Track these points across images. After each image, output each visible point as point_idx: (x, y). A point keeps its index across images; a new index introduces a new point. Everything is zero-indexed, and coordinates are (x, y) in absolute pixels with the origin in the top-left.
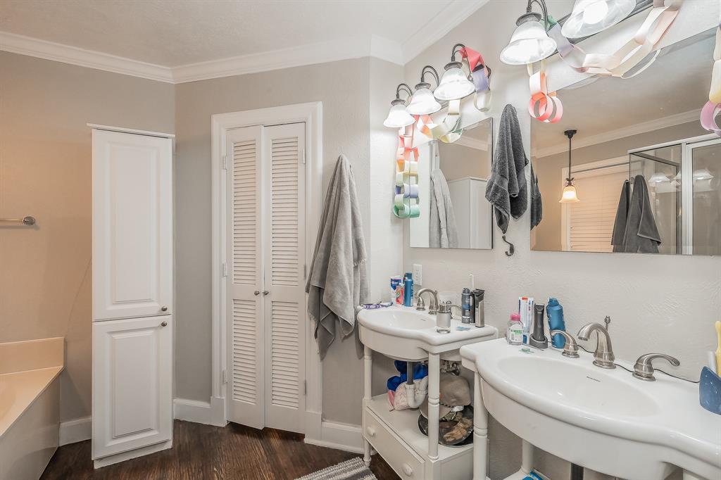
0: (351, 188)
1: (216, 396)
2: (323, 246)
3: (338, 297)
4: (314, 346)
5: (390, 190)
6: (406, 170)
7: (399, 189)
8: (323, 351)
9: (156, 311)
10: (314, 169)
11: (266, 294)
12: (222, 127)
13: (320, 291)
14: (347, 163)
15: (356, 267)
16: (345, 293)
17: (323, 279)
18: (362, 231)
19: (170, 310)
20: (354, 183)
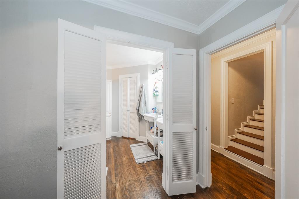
0: (144, 90)
1: (119, 131)
2: (139, 101)
3: (141, 111)
4: (138, 120)
5: (153, 90)
6: (156, 86)
7: (155, 90)
8: (139, 122)
9: (109, 113)
10: (138, 86)
11: (129, 111)
12: (120, 77)
13: (138, 110)
14: (144, 85)
15: (145, 105)
16: (142, 110)
17: (139, 108)
18: (146, 98)
19: (111, 113)
20: (145, 89)
